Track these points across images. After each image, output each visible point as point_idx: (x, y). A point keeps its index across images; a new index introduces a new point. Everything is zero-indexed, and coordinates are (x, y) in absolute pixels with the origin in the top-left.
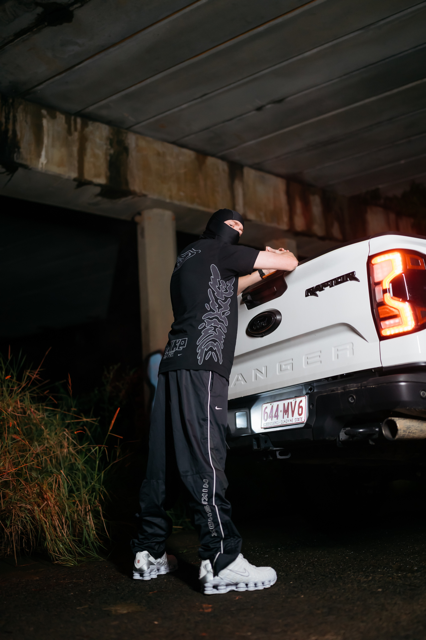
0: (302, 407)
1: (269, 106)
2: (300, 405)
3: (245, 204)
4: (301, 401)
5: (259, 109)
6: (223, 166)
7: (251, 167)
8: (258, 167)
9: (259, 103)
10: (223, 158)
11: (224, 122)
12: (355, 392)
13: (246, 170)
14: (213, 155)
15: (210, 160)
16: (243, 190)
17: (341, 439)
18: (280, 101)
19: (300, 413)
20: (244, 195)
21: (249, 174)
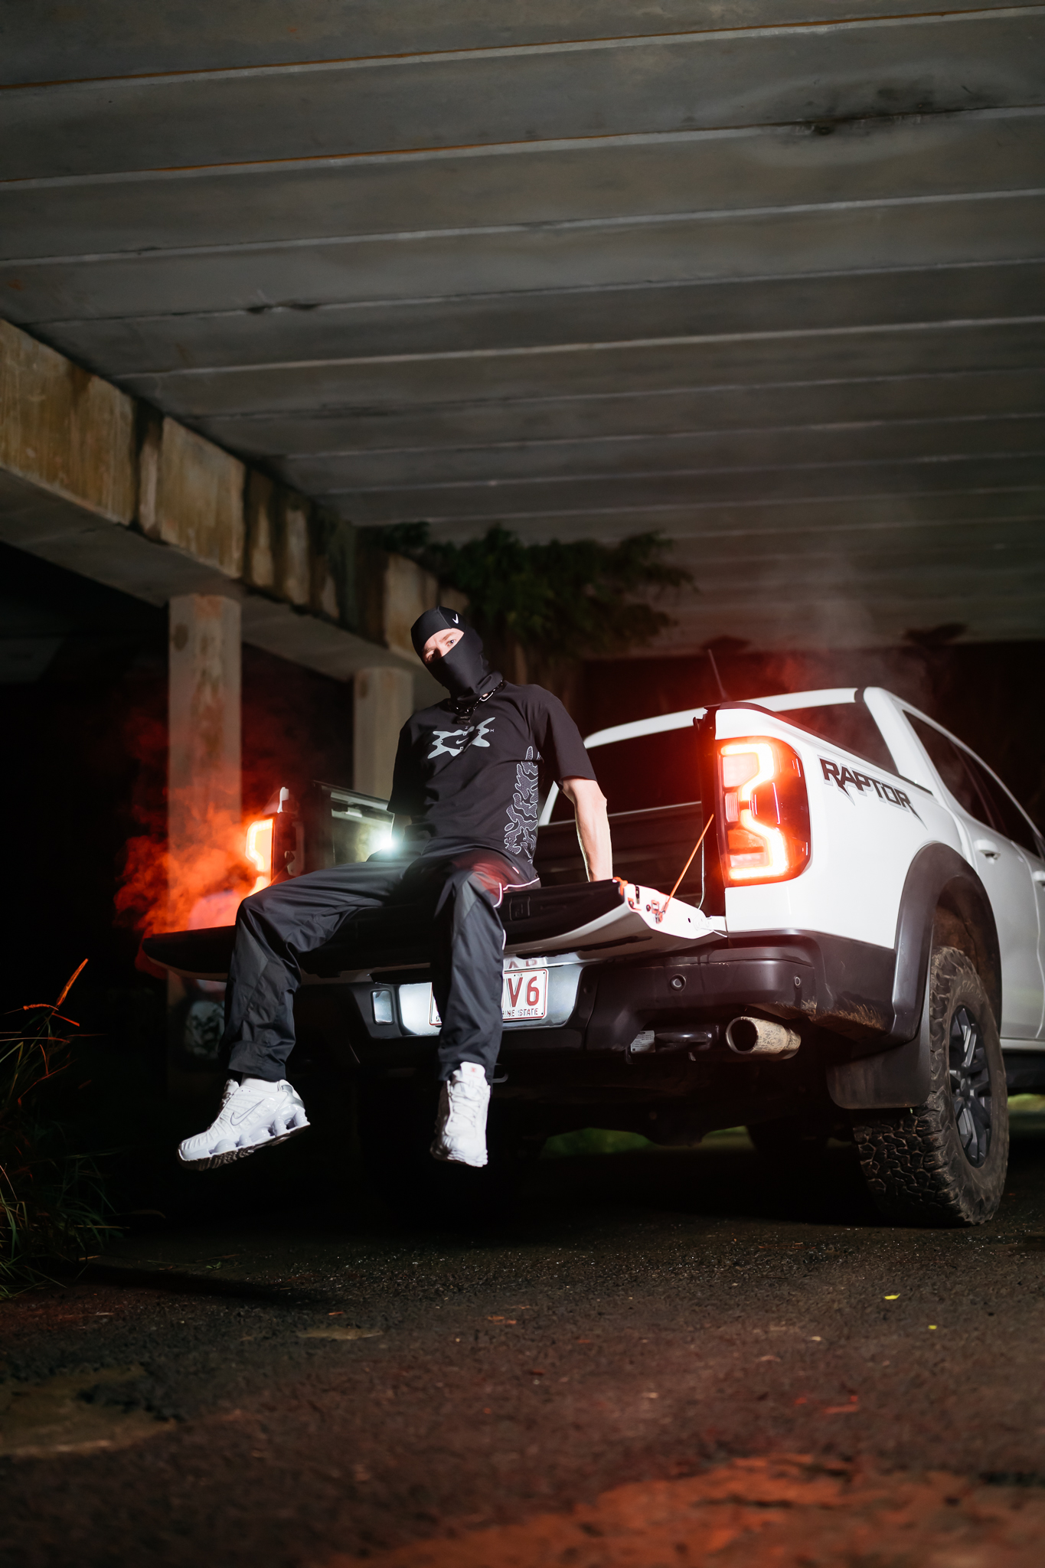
0: (536, 990)
1: (280, 310)
2: (533, 985)
3: (159, 504)
4: (534, 979)
5: (256, 310)
6: (122, 405)
7: (180, 420)
8: (196, 427)
9: (261, 298)
10: (124, 387)
11: (164, 314)
12: (688, 971)
13: (168, 425)
14: (105, 377)
15: (98, 386)
16: (159, 469)
17: (634, 1050)
18: (307, 307)
19: (532, 999)
20: (160, 482)
21: (175, 435)
